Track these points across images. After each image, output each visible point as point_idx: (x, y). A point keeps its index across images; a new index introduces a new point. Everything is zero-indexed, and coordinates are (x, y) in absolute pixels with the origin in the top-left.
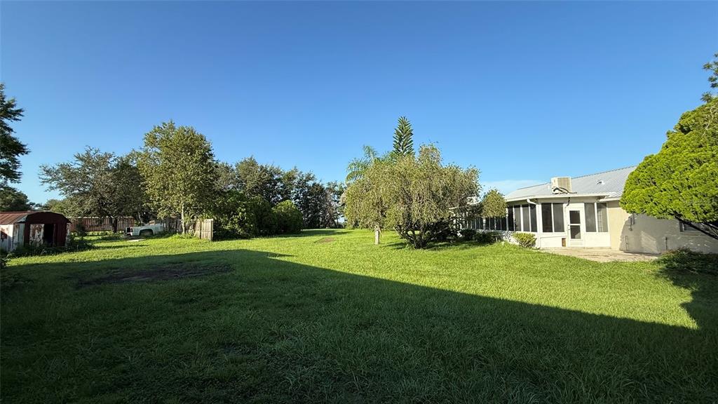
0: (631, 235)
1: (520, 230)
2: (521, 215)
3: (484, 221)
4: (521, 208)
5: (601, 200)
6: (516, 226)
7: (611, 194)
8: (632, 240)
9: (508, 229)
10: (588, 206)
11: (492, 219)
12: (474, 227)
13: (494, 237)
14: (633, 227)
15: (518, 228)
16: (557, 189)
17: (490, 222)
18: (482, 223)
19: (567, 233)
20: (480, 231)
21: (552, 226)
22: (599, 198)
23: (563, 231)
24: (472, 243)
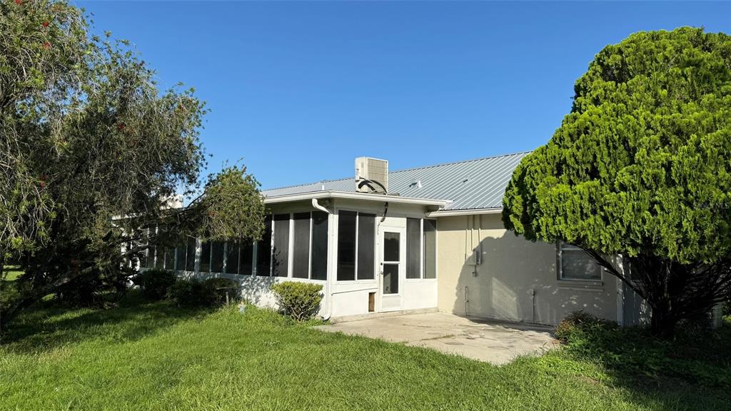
0: (474, 283)
1: (286, 275)
2: (290, 238)
3: (198, 250)
4: (292, 222)
5: (433, 214)
6: (276, 264)
7: (446, 203)
8: (476, 295)
9: (255, 270)
10: (412, 224)
11: (219, 244)
12: (170, 265)
13: (221, 292)
14: (478, 269)
15: (279, 268)
16: (365, 182)
17: (213, 251)
18: (192, 255)
19: (377, 283)
20: (187, 275)
21: (354, 264)
22: (429, 208)
23: (372, 277)
24: (163, 308)
